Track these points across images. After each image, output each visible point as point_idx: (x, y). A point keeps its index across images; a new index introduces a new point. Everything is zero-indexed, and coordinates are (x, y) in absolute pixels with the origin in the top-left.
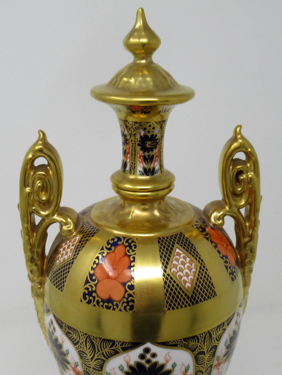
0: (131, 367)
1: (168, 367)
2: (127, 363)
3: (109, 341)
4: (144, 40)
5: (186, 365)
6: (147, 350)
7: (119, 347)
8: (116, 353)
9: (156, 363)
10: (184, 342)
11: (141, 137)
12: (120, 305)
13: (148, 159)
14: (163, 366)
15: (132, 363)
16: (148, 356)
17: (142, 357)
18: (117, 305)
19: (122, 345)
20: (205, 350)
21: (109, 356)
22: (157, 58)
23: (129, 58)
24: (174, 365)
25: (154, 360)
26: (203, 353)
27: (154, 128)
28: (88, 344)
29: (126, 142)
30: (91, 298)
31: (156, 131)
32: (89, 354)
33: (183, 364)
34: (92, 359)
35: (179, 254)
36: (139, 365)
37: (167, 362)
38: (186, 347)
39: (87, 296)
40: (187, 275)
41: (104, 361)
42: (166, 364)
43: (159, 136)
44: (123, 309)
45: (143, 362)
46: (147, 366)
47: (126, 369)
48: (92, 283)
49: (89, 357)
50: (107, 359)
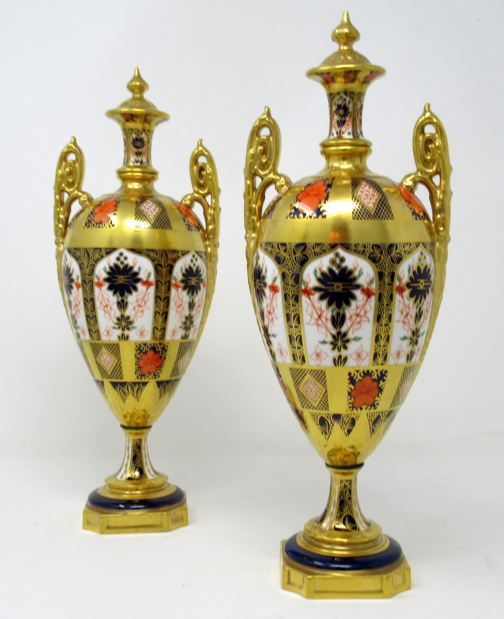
0: (111, 268)
1: (136, 269)
2: (109, 265)
3: (98, 249)
4: (138, 84)
5: (149, 271)
6: (121, 254)
7: (104, 252)
8: (102, 257)
9: (127, 265)
10: (146, 252)
11: (133, 139)
12: (106, 225)
13: (138, 154)
14: (132, 268)
15: (112, 265)
16: (122, 259)
17: (118, 259)
18: (105, 225)
19: (106, 250)
20: (163, 264)
21: (97, 261)
22: (147, 96)
23: (129, 95)
24: (140, 269)
25: (126, 262)
26: (160, 265)
27: (141, 133)
28: (85, 255)
29: (126, 143)
30: (90, 224)
31: (144, 136)
32: (85, 263)
33: (146, 270)
34: (87, 267)
35: (149, 203)
36: (116, 266)
37: (135, 264)
38: (148, 256)
39: (88, 224)
40: (152, 212)
41: (94, 266)
42: (134, 267)
43: (145, 140)
44: (108, 227)
45: (119, 263)
46: (121, 267)
47: (108, 270)
48: (92, 216)
49: (85, 266)
50: (96, 263)
